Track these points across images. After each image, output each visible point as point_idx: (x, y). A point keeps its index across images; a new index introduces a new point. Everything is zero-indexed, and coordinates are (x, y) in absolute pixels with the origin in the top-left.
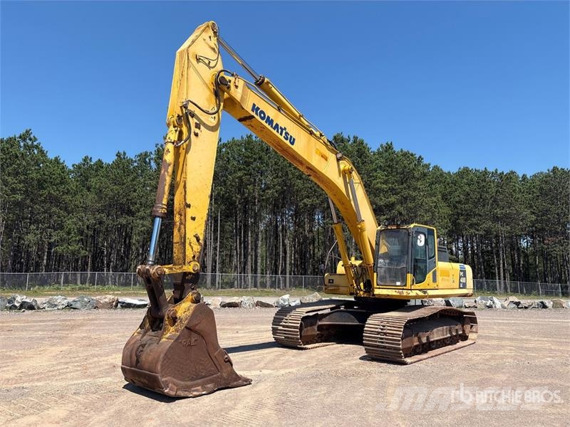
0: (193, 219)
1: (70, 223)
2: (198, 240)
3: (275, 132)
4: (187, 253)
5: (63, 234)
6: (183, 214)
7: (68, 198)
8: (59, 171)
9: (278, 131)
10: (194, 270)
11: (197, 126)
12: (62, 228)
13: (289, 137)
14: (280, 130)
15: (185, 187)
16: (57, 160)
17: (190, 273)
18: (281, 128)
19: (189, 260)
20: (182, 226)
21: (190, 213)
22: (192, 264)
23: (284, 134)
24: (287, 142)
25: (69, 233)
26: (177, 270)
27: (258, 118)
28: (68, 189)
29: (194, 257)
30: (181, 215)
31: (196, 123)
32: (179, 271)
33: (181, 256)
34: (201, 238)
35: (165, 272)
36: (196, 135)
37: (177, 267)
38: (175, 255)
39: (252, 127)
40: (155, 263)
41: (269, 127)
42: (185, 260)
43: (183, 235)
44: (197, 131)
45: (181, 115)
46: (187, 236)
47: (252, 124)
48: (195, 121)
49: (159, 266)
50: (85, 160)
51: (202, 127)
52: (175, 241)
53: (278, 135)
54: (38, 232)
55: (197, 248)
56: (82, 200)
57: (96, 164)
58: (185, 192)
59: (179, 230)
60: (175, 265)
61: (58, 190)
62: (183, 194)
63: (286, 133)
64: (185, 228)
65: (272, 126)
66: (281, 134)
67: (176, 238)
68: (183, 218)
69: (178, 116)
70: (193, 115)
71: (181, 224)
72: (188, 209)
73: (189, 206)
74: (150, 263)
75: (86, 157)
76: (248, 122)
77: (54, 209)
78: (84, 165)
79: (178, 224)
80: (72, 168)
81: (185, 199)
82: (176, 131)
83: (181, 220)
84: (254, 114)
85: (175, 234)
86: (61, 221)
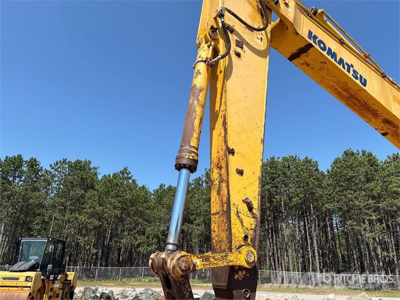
0: (240, 172)
1: (148, 230)
2: (250, 208)
3: (341, 67)
4: (233, 230)
5: (144, 238)
6: (224, 166)
7: (148, 212)
8: (144, 194)
9: (344, 67)
10: (248, 263)
11: (240, 44)
12: (144, 233)
13: (359, 76)
14: (346, 67)
15: (225, 124)
16: (143, 187)
17: (241, 268)
18: (347, 64)
19: (238, 244)
20: (224, 185)
21: (235, 162)
22: (245, 250)
23: (352, 72)
24: (358, 81)
25: (148, 238)
26: (218, 261)
27: (317, 47)
28: (149, 206)
29: (246, 237)
30: (220, 168)
31: (236, 40)
32: (221, 264)
33: (224, 235)
34: (256, 205)
35: (194, 265)
36: (238, 55)
37: (217, 256)
38: (214, 235)
39: (308, 65)
40: (179, 247)
41: (333, 60)
42: (230, 242)
43: (225, 199)
44: (239, 50)
45: (215, 26)
46: (232, 200)
47: (308, 60)
48: (236, 38)
49: (184, 253)
50: (161, 187)
51: (244, 46)
52: (213, 211)
53: (346, 71)
54: (129, 237)
55: (250, 222)
56: (158, 214)
57: (168, 188)
58: (226, 130)
59: (219, 193)
60: (214, 252)
61: (142, 206)
62: (223, 135)
63: (354, 71)
64: (228, 186)
65: (336, 60)
66: (349, 71)
67: (215, 207)
68: (223, 171)
69: (212, 27)
70: (232, 31)
71: (221, 181)
72: (231, 156)
73: (232, 152)
74: (170, 247)
75: (162, 185)
76: (303, 58)
77: (140, 220)
78: (160, 190)
79: (217, 182)
80: (153, 193)
81: (226, 141)
82: (209, 47)
83: (221, 175)
84: (311, 42)
85: (213, 199)
86: (144, 228)
